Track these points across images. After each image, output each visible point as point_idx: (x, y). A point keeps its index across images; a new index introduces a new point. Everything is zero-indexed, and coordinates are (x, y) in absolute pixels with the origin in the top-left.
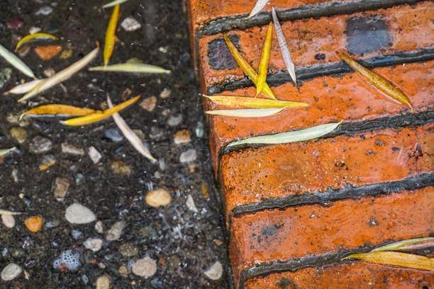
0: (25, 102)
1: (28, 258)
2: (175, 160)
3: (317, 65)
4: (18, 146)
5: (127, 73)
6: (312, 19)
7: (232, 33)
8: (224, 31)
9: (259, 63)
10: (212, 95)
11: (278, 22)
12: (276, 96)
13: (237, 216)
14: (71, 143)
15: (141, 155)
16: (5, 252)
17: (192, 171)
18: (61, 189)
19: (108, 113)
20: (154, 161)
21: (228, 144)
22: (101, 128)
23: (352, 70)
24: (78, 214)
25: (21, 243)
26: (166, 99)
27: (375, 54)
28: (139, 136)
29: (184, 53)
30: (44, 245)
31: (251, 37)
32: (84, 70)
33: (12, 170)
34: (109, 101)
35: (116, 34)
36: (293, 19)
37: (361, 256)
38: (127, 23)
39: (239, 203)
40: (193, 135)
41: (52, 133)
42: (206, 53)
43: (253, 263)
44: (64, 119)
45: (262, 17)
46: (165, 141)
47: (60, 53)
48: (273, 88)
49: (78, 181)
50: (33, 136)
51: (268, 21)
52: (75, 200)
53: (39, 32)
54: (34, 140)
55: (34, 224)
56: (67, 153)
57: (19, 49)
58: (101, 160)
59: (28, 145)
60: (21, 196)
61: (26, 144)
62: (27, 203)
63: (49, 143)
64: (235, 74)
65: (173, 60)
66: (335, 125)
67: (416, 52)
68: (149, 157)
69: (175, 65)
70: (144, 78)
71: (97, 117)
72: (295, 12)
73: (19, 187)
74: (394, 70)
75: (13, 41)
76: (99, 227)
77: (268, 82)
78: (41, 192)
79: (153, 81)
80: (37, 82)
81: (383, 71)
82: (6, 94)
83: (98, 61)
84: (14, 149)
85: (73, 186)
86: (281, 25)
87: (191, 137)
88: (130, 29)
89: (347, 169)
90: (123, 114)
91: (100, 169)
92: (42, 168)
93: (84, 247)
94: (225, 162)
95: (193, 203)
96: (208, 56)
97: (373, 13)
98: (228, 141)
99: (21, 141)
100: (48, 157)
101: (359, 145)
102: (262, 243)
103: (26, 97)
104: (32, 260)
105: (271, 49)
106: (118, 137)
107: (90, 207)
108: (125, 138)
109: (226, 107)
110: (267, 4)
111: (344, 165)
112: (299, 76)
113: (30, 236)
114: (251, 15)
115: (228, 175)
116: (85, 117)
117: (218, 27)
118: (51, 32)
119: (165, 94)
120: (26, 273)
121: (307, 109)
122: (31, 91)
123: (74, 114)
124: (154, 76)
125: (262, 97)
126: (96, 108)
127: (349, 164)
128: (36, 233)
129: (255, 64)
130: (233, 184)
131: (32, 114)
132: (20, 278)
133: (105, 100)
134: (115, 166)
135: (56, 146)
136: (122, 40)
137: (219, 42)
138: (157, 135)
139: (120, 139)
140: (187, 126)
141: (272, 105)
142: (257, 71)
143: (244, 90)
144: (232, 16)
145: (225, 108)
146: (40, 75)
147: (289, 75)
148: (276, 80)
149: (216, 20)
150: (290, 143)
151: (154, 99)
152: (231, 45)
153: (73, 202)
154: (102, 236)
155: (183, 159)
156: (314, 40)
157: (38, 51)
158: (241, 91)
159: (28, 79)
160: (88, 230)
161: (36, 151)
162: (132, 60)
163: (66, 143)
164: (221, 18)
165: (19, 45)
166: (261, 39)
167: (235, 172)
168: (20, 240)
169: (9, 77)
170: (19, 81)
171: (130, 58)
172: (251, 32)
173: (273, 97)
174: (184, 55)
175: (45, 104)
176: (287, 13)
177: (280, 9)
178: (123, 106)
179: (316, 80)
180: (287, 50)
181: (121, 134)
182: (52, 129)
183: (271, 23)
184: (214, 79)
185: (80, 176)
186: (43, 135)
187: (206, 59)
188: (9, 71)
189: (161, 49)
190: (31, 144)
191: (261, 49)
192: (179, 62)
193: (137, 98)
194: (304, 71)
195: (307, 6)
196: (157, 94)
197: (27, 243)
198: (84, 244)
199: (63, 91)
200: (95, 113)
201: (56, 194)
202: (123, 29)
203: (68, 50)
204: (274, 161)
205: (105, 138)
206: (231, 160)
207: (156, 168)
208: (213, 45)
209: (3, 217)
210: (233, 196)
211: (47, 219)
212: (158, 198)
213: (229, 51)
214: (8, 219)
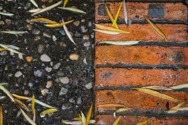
0: (33, 16)
1: (25, 70)
2: (82, 45)
3: (136, 19)
4: (28, 31)
5: (71, 11)
6: (137, 2)
7: (108, 3)
8: (105, 2)
9: (115, 15)
10: (96, 24)
11: (125, 2)
12: (119, 28)
13: (97, 68)
14: (47, 33)
15: (71, 41)
16: (18, 67)
17: (88, 49)
18: (40, 49)
19: (62, 24)
20: (75, 44)
21: (99, 42)
22: (59, 29)
23: (148, 23)
24: (45, 58)
25: (23, 65)
26: (83, 22)
27: (157, 19)
28: (71, 34)
29: (92, 7)
30: (31, 67)
31: (114, 5)
32: (56, 7)
33: (25, 39)
34: (63, 20)
36: (130, 1)
37: (138, 89)
39: (99, 63)
40: (90, 37)
41: (41, 28)
42: (97, 9)
43: (99, 85)
44: (46, 24)
46: (80, 37)
48: (118, 25)
49: (47, 46)
50: (34, 28)
52: (45, 53)
54: (34, 29)
55: (29, 59)
56: (45, 36)
58: (56, 41)
60: (26, 48)
61: (31, 31)
62: (28, 51)
63: (39, 32)
64: (106, 18)
65: (88, 9)
66: (138, 42)
67: (172, 20)
68: (73, 42)
69: (88, 11)
70: (77, 14)
71: (58, 25)
73: (26, 45)
74: (163, 25)
76: (51, 64)
77: (117, 23)
78: (33, 48)
79: (79, 15)
80: (39, 9)
81: (159, 25)
82: (27, 12)
83: (62, 5)
84: (27, 32)
85: (45, 48)
86: (126, 3)
87: (89, 38)
89: (139, 58)
90: (67, 25)
91: (56, 43)
92: (36, 40)
93: (45, 70)
94: (97, 48)
95: (86, 61)
97: (160, 4)
98: (99, 41)
99: (29, 29)
100: (38, 36)
101: (145, 50)
102: (104, 78)
103: (34, 14)
104: (27, 71)
105: (121, 11)
106: (64, 33)
107: (50, 57)
108: (66, 34)
111: (138, 56)
113: (27, 63)
115: (97, 53)
116: (53, 24)
117: (104, 0)
119: (83, 21)
120: (23, 75)
121: (129, 34)
122: (36, 12)
123: (50, 23)
124: (81, 14)
125: (114, 27)
126: (58, 22)
127: (140, 56)
128: (29, 62)
129: (114, 16)
130: (98, 56)
131: (35, 20)
132: (21, 77)
133: (62, 19)
134: (61, 43)
135: (41, 33)
137: (102, 6)
138: (78, 35)
139: (64, 34)
140: (89, 33)
141: (117, 31)
142: (114, 18)
143: (108, 24)
145: (100, 29)
146: (40, 7)
147: (125, 21)
148: (120, 22)
150: (121, 45)
151: (79, 22)
152: (106, 7)
153: (44, 54)
154: (52, 67)
155: (85, 45)
156: (136, 10)
158: (107, 24)
159: (36, 8)
160: (47, 64)
161: (35, 34)
162: (73, 7)
163: (45, 32)
166: (118, 7)
167: (99, 52)
168: (23, 64)
169: (29, 6)
170: (33, 8)
172: (115, 4)
174: (92, 8)
175: (40, 17)
178: (67, 23)
179: (134, 24)
180: (126, 12)
181: (65, 32)
182: (41, 27)
183: (122, 2)
184: (99, 18)
185: (48, 45)
186: (38, 29)
187: (97, 11)
188: (30, 4)
189: (85, 5)
190: (33, 31)
191: (117, 10)
192: (90, 10)
193: (72, 21)
196: (80, 20)
197: (25, 65)
198: (45, 69)
199: (47, 14)
200: (57, 23)
201: (39, 50)
204: (114, 51)
205: (59, 33)
206: (99, 48)
207: (75, 46)
208: (100, 6)
209: (19, 55)
210: (97, 61)
211: (34, 58)
212: (74, 57)
213: (105, 9)
214: (21, 56)
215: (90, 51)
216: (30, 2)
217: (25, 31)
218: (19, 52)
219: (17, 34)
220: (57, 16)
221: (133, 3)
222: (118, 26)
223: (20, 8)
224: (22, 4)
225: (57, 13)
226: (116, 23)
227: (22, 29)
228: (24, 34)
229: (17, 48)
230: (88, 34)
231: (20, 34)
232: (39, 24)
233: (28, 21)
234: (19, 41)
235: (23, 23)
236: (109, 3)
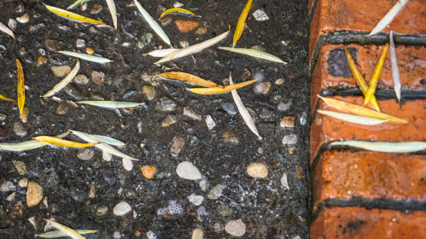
0: (159, 65)
1: (139, 200)
2: (278, 141)
3: (421, 89)
4: (147, 102)
5: (250, 57)
6: (423, 47)
7: (352, 46)
8: (345, 43)
9: (371, 77)
11: (393, 45)
12: (380, 109)
13: (328, 206)
14: (192, 108)
15: (249, 130)
16: (120, 191)
17: (291, 152)
18: (177, 146)
19: (227, 89)
20: (260, 138)
21: (331, 142)
22: (220, 100)
24: (187, 171)
25: (135, 186)
26: (279, 86)
28: (249, 112)
29: (302, 49)
30: (153, 191)
31: (368, 52)
32: (214, 47)
33: (138, 122)
34: (230, 78)
35: (247, 21)
36: (407, 44)
38: (258, 14)
39: (333, 195)
40: (297, 122)
41: (177, 96)
42: (327, 58)
44: (190, 87)
45: (380, 37)
46: (272, 122)
47: (197, 28)
48: (379, 101)
49: (192, 142)
50: (161, 96)
51: (385, 42)
52: (187, 158)
53: (181, 7)
54: (161, 99)
55: (148, 172)
56: (187, 116)
57: (162, 19)
58: (215, 128)
59: (155, 102)
60: (142, 145)
62: (146, 152)
63: (174, 105)
64: (349, 83)
65: (291, 54)
68: (256, 133)
69: (292, 58)
71: (218, 90)
72: (409, 38)
73: (141, 137)
75: (158, 11)
76: (203, 185)
77: (376, 95)
78: (159, 145)
79: (271, 68)
80: (172, 50)
82: (145, 55)
83: (228, 42)
84: (143, 104)
85: (187, 146)
86: (396, 47)
87: (295, 124)
88: (259, 19)
90: (239, 91)
91: (213, 135)
92: (164, 125)
93: (188, 200)
94: (326, 157)
95: (286, 181)
96: (328, 61)
98: (332, 139)
99: (150, 99)
100: (170, 117)
103: (161, 61)
104: (142, 202)
105: (384, 67)
106: (233, 111)
107: (199, 168)
108: (238, 113)
109: (336, 110)
110: (386, 27)
112: (404, 96)
113: (144, 182)
114: (371, 34)
115: (327, 170)
116: (209, 89)
117: (341, 38)
118: (192, 9)
119: (279, 82)
120: (134, 212)
121: (405, 125)
122: (166, 57)
123: (199, 84)
124: (273, 64)
125: (368, 107)
126: (219, 83)
128: (149, 180)
129: (367, 77)
130: (330, 178)
131: (163, 77)
132: (129, 215)
133: (228, 77)
134: (226, 135)
135: (179, 108)
136: (251, 28)
137: (339, 52)
138: (266, 116)
139: (234, 113)
141: (375, 115)
142: (368, 84)
143: (354, 98)
144: (355, 31)
146: (176, 44)
147: (395, 93)
148: (383, 94)
149: (340, 32)
150: (385, 153)
151: (269, 85)
152: (349, 56)
153: (185, 160)
154: (205, 194)
155: (286, 141)
157: (178, 23)
158: (349, 99)
159: (165, 46)
160: (193, 187)
161: (163, 110)
162: (256, 47)
163: (188, 108)
164: (345, 31)
165: (162, 15)
166: (377, 56)
167: (333, 168)
168: (135, 183)
169: (149, 41)
170: (157, 46)
171: (254, 45)
172: (369, 48)
173: (378, 109)
174: (302, 52)
175: (176, 70)
176: (403, 38)
177: (397, 33)
178: (241, 85)
179: (417, 101)
180: (397, 70)
181: (236, 109)
182: (178, 93)
183: (387, 44)
184: (330, 83)
185: (195, 138)
186: (170, 98)
187: (326, 66)
188: (150, 36)
189: (283, 42)
190: (158, 103)
191: (375, 65)
192: (296, 57)
194: (407, 92)
195: (421, 35)
196: (272, 81)
197: (140, 187)
198: (188, 197)
199: (193, 62)
200: (217, 86)
201: (172, 150)
202: (253, 17)
203: (203, 27)
204: (369, 165)
205: (221, 110)
206: (332, 157)
207: (260, 144)
208: (334, 53)
209: (123, 160)
210: (328, 189)
211: (160, 169)
212: (257, 171)
213: (346, 61)
214: (128, 163)
215: (296, 157)
216: (152, 32)
217: (140, 102)
218: (124, 153)
219: (119, 109)
220: (217, 67)
221: (413, 48)
222: (379, 104)
223: (126, 44)
224: (132, 37)
225: (217, 62)
226: (374, 97)
227: (132, 96)
228: (136, 110)
229: (120, 144)
230: (291, 115)
231: (128, 109)
232: (173, 85)
233: (146, 78)
234: (123, 126)
235: (134, 83)
236: (356, 46)
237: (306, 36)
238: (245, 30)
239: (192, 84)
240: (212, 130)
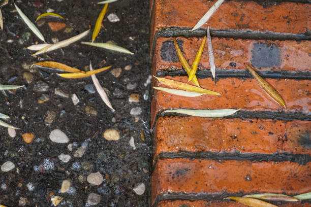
0: (36, 57)
1: (21, 159)
2: (127, 112)
3: (230, 70)
4: (27, 85)
5: (106, 49)
6: (232, 39)
7: (179, 38)
8: (174, 36)
9: (193, 62)
11: (210, 37)
12: (200, 85)
13: (162, 158)
14: (61, 89)
15: (105, 105)
16: (6, 153)
17: (137, 121)
18: (50, 118)
19: (88, 73)
20: (114, 110)
21: (164, 110)
22: (83, 82)
23: (251, 77)
24: (58, 137)
26: (128, 71)
27: (269, 69)
28: (105, 91)
29: (145, 43)
30: (32, 153)
31: (191, 43)
32: (78, 42)
33: (20, 100)
34: (91, 66)
35: (103, 22)
36: (220, 37)
37: (237, 199)
38: (111, 17)
39: (165, 150)
40: (141, 98)
41: (50, 80)
42: (160, 48)
43: (167, 191)
44: (60, 72)
45: (201, 31)
46: (122, 99)
47: (65, 29)
48: (199, 79)
49: (61, 114)
50: (37, 80)
51: (204, 35)
52: (57, 127)
53: (53, 12)
54: (38, 83)
55: (28, 138)
56: (58, 95)
57: (38, 21)
58: (78, 104)
59: (33, 85)
60: (23, 118)
61: (32, 85)
62: (26, 123)
63: (47, 87)
64: (176, 66)
65: (137, 47)
66: (235, 111)
67: (295, 72)
68: (110, 107)
69: (137, 50)
70: (116, 55)
71: (81, 75)
72: (222, 32)
73: (22, 112)
74: (280, 82)
75: (35, 15)
76: (70, 147)
77: (197, 75)
78: (36, 117)
79: (121, 58)
80: (46, 45)
81: (272, 81)
82: (24, 49)
83: (88, 38)
84: (23, 86)
85: (58, 117)
86: (212, 39)
87: (140, 100)
88: (112, 21)
89: (238, 140)
90: (97, 76)
91: (77, 109)
92: (40, 102)
93: (58, 158)
94: (160, 122)
96: (161, 50)
97: (272, 42)
98: (164, 108)
99: (29, 82)
100: (45, 96)
101: (248, 126)
102: (175, 179)
103: (37, 54)
104: (23, 161)
105: (203, 53)
106: (93, 90)
107: (67, 135)
108: (97, 92)
109: (168, 86)
110: (205, 24)
111: (236, 137)
112: (218, 75)
113: (24, 145)
114: (194, 29)
115: (160, 131)
116: (74, 74)
117: (171, 33)
118: (61, 14)
119: (127, 68)
120: (17, 169)
121: (219, 96)
122: (41, 50)
123: (67, 71)
124: (123, 55)
125: (191, 84)
126: (82, 69)
127: (239, 138)
128: (28, 144)
129: (190, 62)
130: (163, 137)
131: (39, 65)
132: (13, 172)
133: (89, 65)
134: (87, 109)
135: (51, 90)
136: (106, 28)
137: (170, 43)
138: (118, 93)
139: (94, 92)
141: (197, 90)
142: (191, 66)
143: (180, 77)
144: (181, 27)
146: (49, 40)
147: (211, 73)
148: (202, 74)
149: (170, 28)
150: (204, 117)
151: (120, 70)
152: (177, 46)
153: (56, 128)
154: (71, 154)
155: (133, 112)
156: (231, 52)
157: (50, 24)
158: (177, 78)
159: (40, 42)
160: (63, 148)
161: (39, 90)
162: (110, 42)
163: (58, 89)
164: (174, 27)
165: (38, 19)
167: (165, 130)
168: (17, 147)
169: (28, 38)
170: (34, 42)
171: (109, 40)
172: (192, 40)
173: (198, 85)
174: (145, 45)
175: (49, 60)
176: (217, 32)
177: (212, 29)
178: (98, 71)
179: (228, 79)
180: (213, 56)
181: (95, 89)
182: (50, 77)
183: (205, 37)
184: (163, 66)
185: (64, 112)
186: (44, 81)
187: (159, 53)
188: (29, 34)
189: (131, 38)
190: (35, 85)
191: (196, 52)
192: (141, 49)
193: (109, 67)
194: (221, 72)
195: (231, 30)
196: (123, 68)
197: (21, 150)
198: (59, 157)
199: (62, 54)
200: (80, 72)
201: (46, 121)
202: (108, 19)
203: (70, 27)
204: (192, 127)
205: (84, 90)
206: (164, 121)
207: (114, 115)
208: (165, 44)
209: (9, 130)
210: (161, 145)
211: (37, 136)
212: (111, 135)
213: (175, 50)
214: (12, 132)
215: (141, 125)
216: (30, 31)
217: (21, 84)
218: (9, 124)
219: (5, 90)
220: (80, 57)
221: (225, 39)
222: (198, 81)
223: (10, 41)
224: (15, 35)
225: (81, 54)
226: (195, 76)
227: (15, 81)
228: (18, 91)
229: (6, 117)
230: (137, 93)
231: (11, 90)
232: (46, 72)
233: (26, 66)
234: (8, 103)
235: (16, 71)
236: (182, 39)
237: (148, 33)
238: (102, 29)
239: (61, 70)
240: (76, 105)
